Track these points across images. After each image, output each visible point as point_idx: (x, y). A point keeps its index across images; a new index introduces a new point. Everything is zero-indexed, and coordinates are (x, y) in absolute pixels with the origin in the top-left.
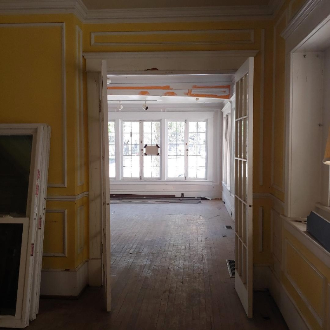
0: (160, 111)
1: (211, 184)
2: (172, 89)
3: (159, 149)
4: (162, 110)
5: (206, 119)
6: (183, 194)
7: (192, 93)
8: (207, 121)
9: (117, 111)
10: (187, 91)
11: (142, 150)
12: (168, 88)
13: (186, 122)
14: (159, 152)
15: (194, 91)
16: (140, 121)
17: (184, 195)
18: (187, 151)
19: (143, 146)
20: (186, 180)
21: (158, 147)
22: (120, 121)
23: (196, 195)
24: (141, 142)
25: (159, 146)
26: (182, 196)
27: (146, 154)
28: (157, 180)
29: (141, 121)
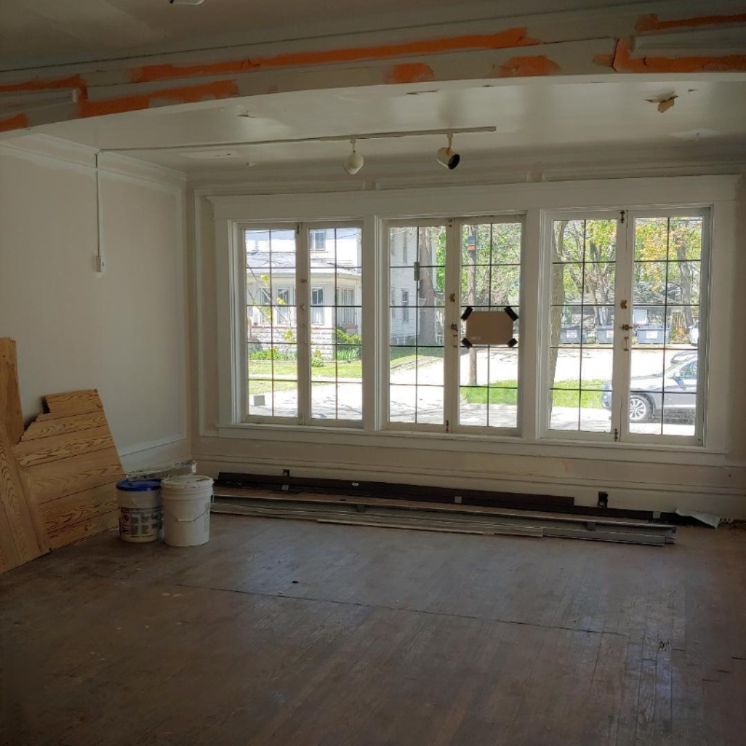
0: (524, 181)
1: (722, 462)
2: (538, 44)
3: (517, 322)
4: (528, 177)
5: (706, 205)
6: (603, 497)
7: (636, 54)
8: (706, 212)
9: (368, 189)
10: (607, 47)
11: (454, 327)
12: (518, 38)
13: (622, 220)
14: (516, 336)
15: (644, 45)
16: (450, 220)
17: (609, 498)
18: (625, 333)
19: (458, 312)
20: (617, 444)
21: (514, 317)
22: (378, 224)
23: (657, 505)
24: (452, 298)
25: (516, 310)
26: (601, 504)
27: (467, 343)
28: (507, 438)
29: (453, 223)
